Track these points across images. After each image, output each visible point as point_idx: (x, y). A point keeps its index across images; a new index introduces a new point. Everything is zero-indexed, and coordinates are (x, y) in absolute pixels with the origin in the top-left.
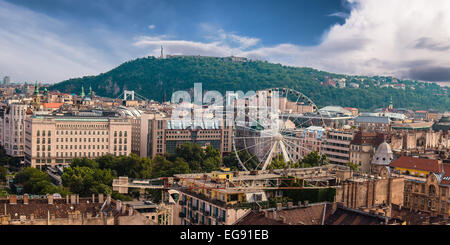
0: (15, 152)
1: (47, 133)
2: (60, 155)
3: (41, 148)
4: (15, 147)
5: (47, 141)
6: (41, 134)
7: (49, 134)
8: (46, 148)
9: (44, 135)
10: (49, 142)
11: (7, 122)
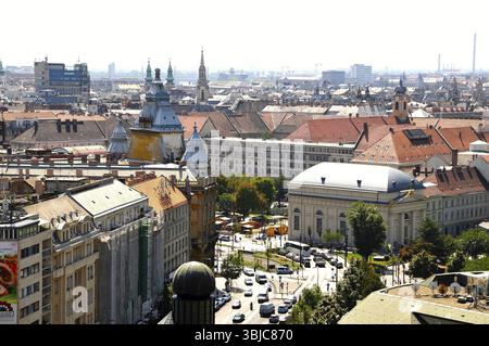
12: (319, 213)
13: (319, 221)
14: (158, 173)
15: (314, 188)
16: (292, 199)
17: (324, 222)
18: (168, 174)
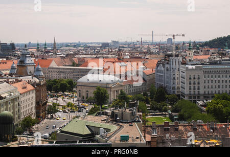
0: (174, 92)
1: (196, 77)
2: (207, 93)
3: (192, 88)
4: (174, 88)
5: (196, 83)
6: (192, 78)
7: (199, 78)
8: (196, 87)
9: (194, 78)
10: (199, 83)
11: (167, 70)
12: (87, 91)
13: (87, 94)
14: (23, 80)
15: (85, 83)
16: (78, 87)
17: (89, 94)
18: (27, 80)
